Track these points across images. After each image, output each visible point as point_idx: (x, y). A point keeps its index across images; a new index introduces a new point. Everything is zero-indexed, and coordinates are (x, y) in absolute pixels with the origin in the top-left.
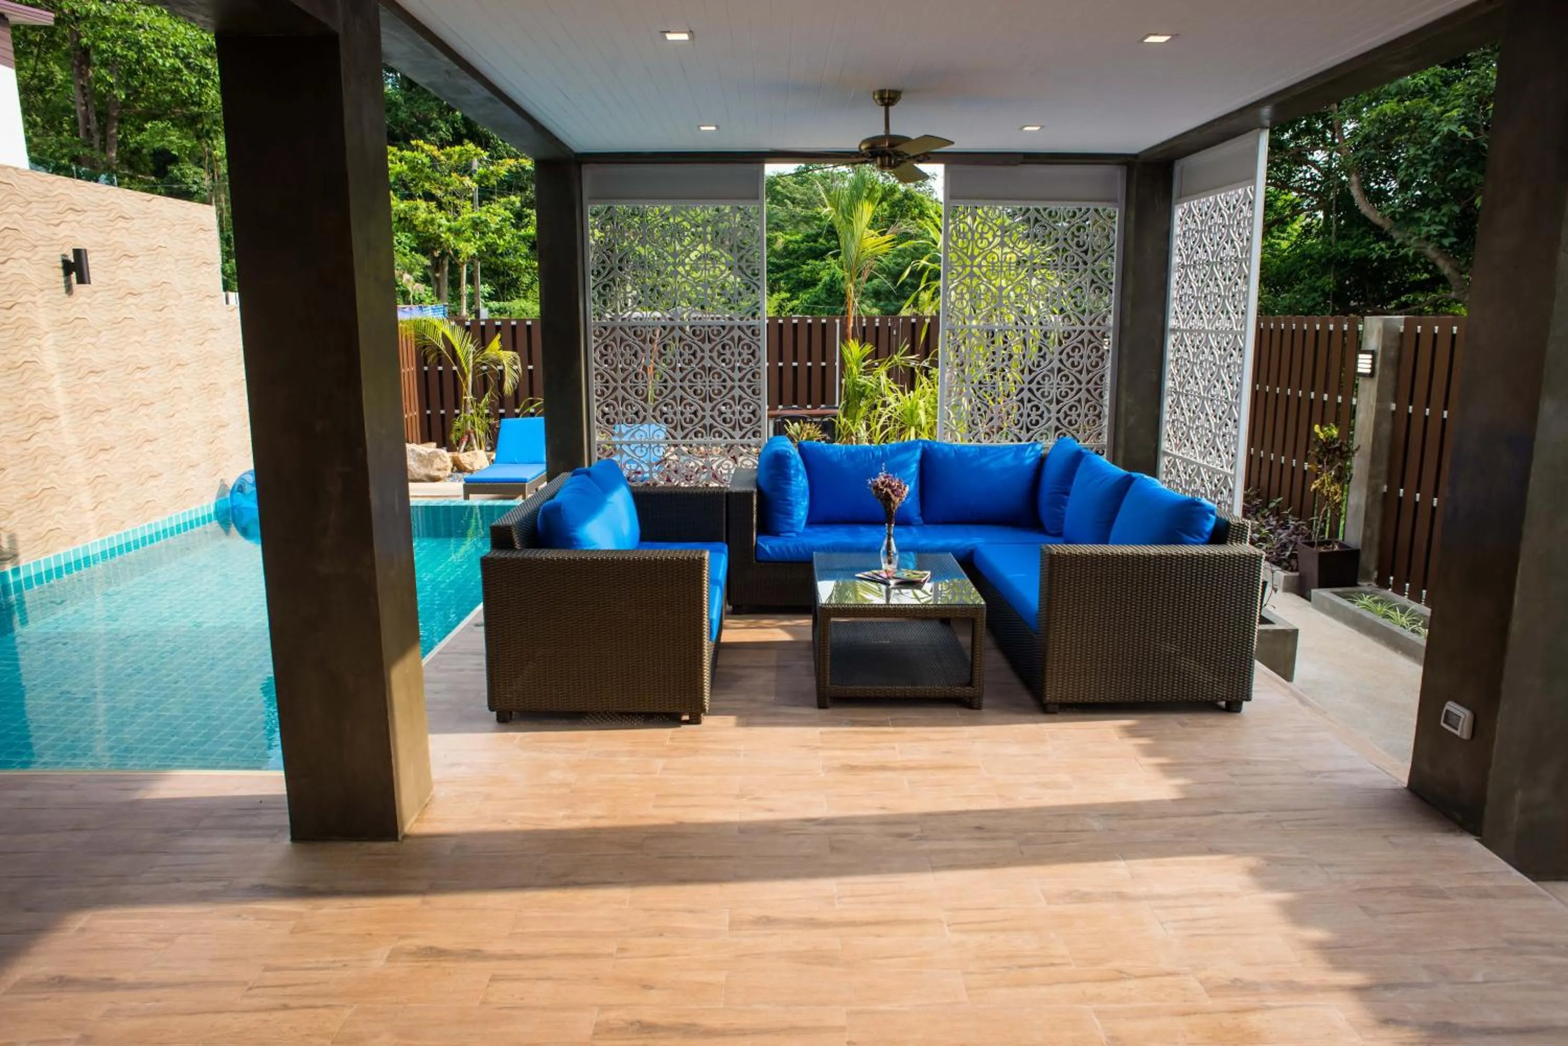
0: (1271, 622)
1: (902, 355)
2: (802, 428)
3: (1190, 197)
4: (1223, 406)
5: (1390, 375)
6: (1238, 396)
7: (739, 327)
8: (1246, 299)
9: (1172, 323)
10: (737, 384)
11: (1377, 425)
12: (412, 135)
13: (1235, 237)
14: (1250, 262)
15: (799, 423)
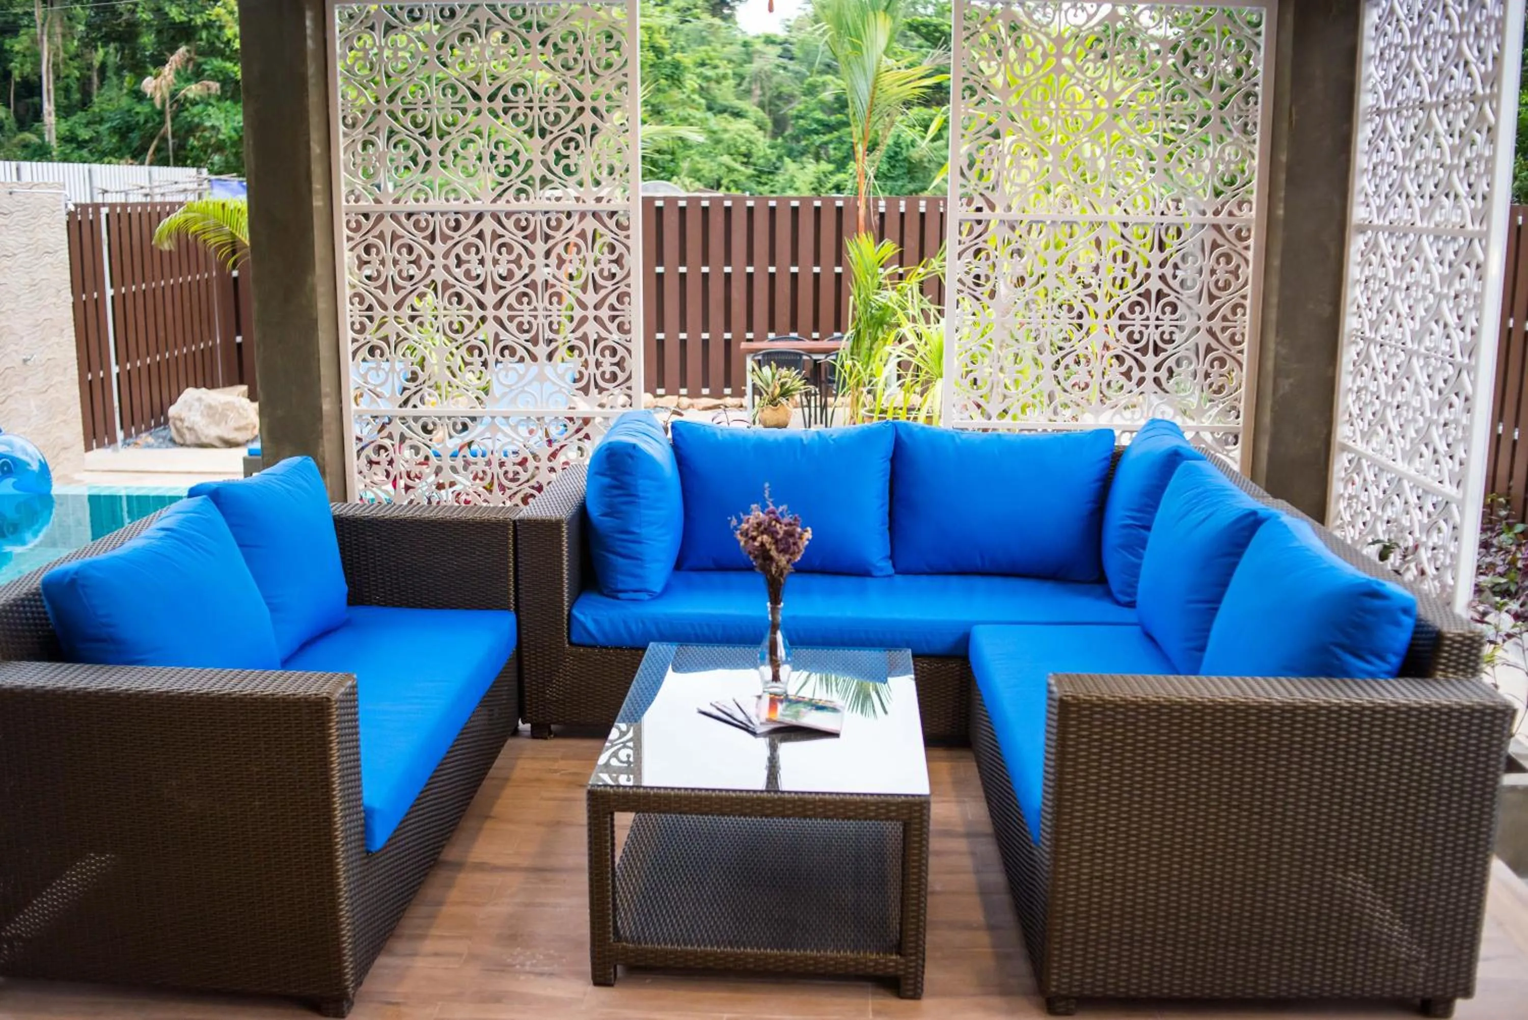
2: (774, 375)
4: (1445, 369)
6: (1471, 351)
7: (594, 214)
8: (1490, 171)
9: (1358, 213)
10: (591, 313)
13: (1471, 55)
14: (1498, 104)
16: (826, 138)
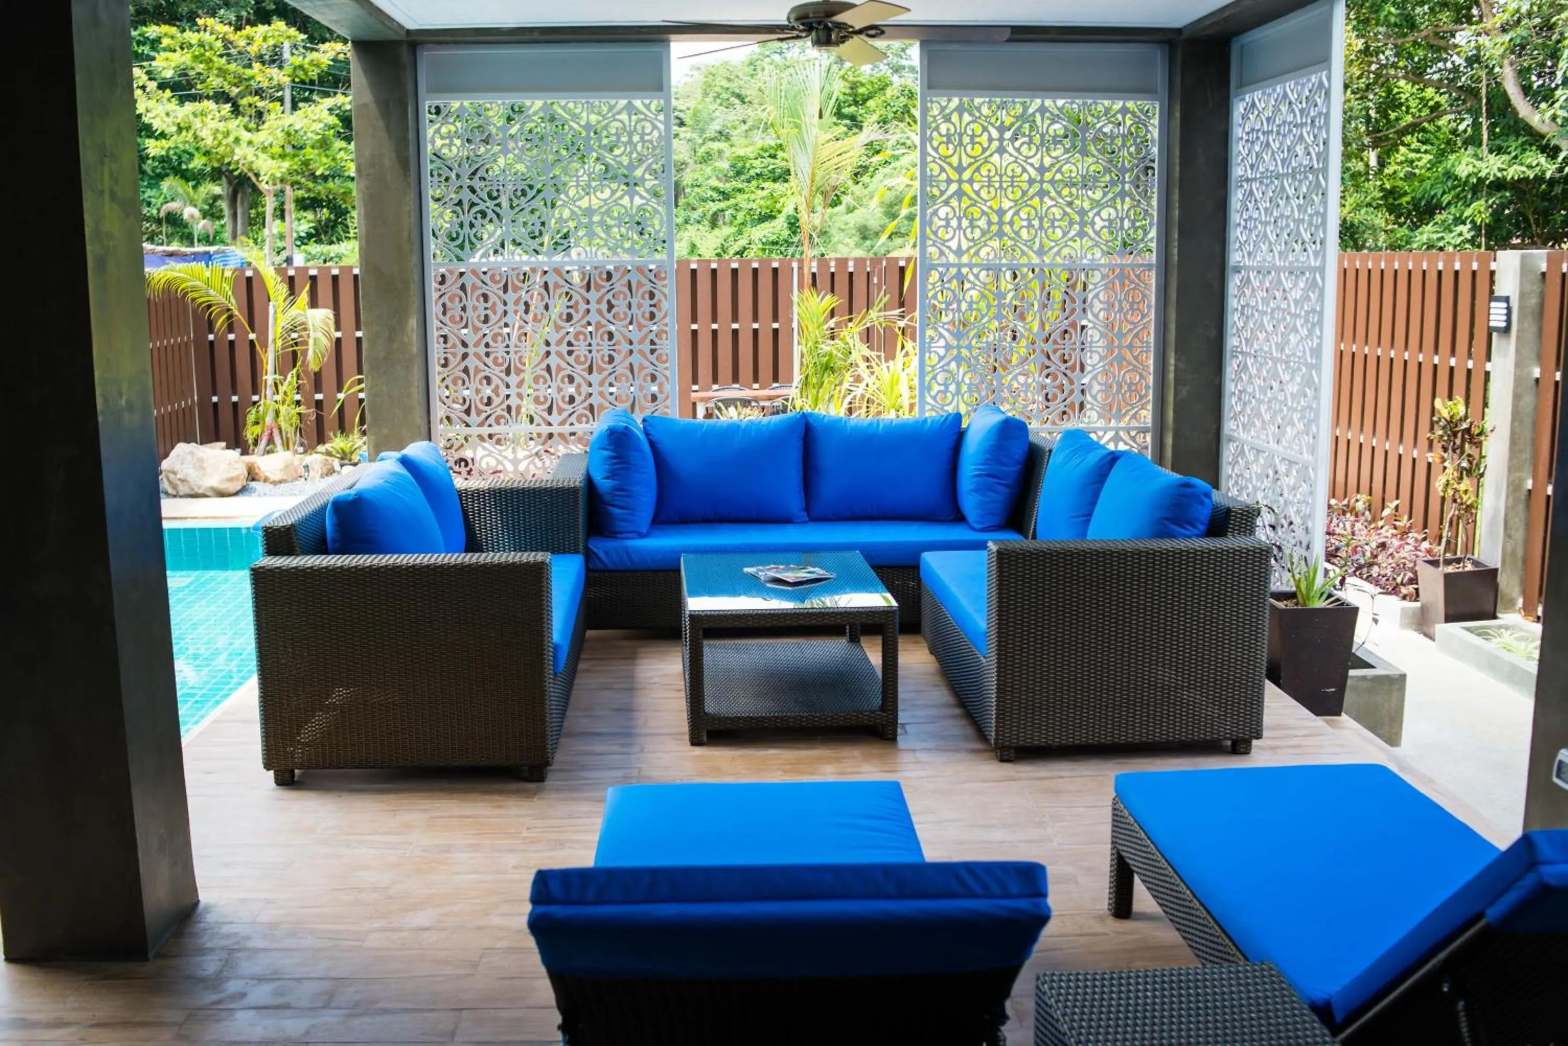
0: (1369, 666)
1: (880, 311)
3: (1252, 87)
5: (1531, 328)
6: (1317, 353)
7: (638, 268)
8: (1325, 223)
9: (1234, 258)
11: (1517, 397)
12: (200, 12)
13: (1309, 139)
14: (1328, 174)
15: (736, 407)
16: (722, 205)
